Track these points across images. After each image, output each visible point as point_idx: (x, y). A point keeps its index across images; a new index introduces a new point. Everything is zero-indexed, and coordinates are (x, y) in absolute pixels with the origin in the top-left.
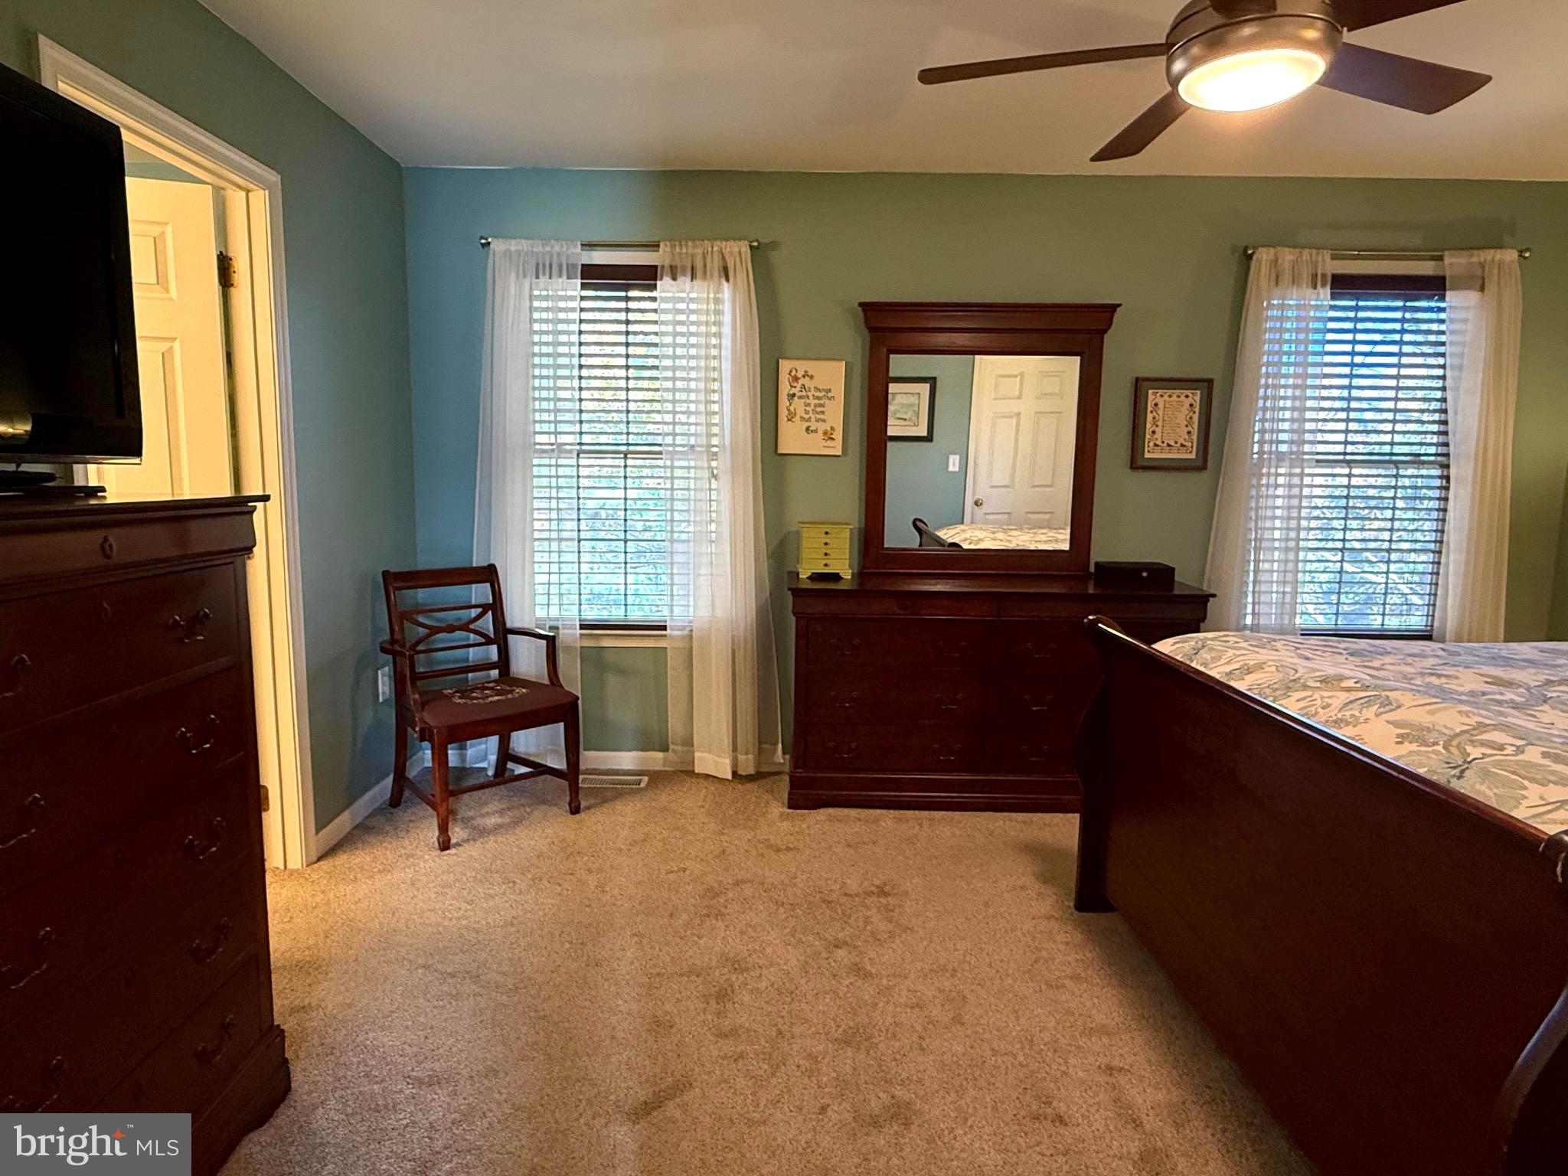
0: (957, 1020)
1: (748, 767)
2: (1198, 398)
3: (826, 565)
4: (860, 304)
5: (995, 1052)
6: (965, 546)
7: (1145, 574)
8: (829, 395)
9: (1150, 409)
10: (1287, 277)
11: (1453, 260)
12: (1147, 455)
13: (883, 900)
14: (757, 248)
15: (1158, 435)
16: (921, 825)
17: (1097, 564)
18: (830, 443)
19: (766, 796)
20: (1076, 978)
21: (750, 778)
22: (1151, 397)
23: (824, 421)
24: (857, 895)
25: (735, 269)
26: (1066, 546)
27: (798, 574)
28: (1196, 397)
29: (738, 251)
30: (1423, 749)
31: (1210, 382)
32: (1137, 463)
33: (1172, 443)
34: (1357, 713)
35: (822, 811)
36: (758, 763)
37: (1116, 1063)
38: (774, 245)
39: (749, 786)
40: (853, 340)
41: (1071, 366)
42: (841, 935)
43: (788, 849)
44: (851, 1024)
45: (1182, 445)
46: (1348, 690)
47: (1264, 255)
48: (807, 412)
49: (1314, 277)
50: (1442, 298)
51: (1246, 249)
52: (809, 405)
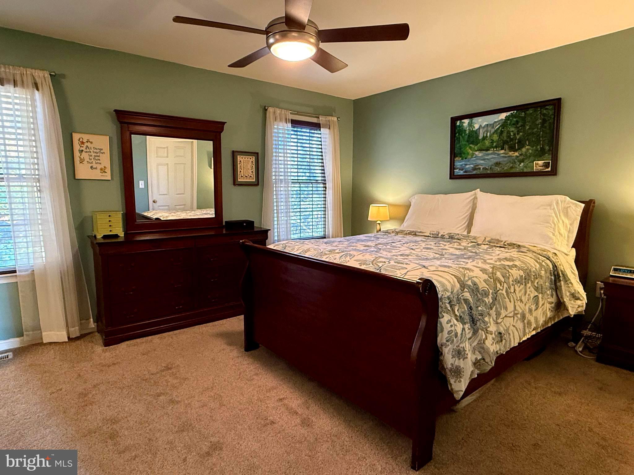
0: (221, 405)
1: (75, 332)
2: (254, 159)
3: (111, 231)
4: (115, 111)
5: (240, 410)
6: (162, 219)
7: (245, 224)
8: (102, 151)
9: (238, 163)
10: (278, 119)
11: (322, 119)
12: (239, 180)
13: (170, 371)
14: (55, 76)
15: (242, 173)
16: (172, 338)
17: (226, 222)
18: (104, 174)
19: (90, 344)
20: (256, 374)
21: (77, 338)
22: (238, 158)
23: (100, 164)
24: (158, 373)
25: (42, 84)
26: (214, 216)
27: (95, 236)
28: (253, 159)
29: (42, 76)
30: (367, 266)
31: (257, 153)
32: (235, 183)
33: (247, 175)
34: (344, 259)
35: (123, 344)
36: (80, 330)
37: (282, 397)
38: (63, 76)
39: (78, 342)
40: (112, 127)
41: (209, 145)
42: (158, 391)
43: (114, 364)
44: (180, 423)
45: (251, 177)
46: (338, 253)
47: (271, 110)
48: (91, 159)
49: (286, 119)
50: (320, 130)
51: (265, 107)
52: (91, 156)
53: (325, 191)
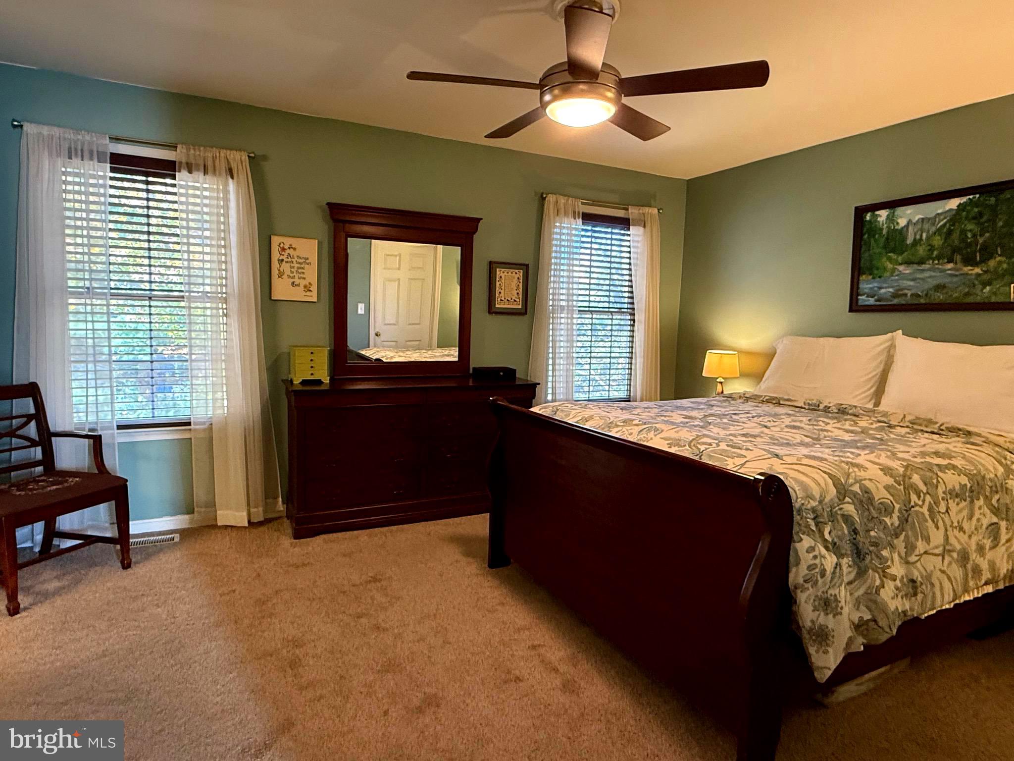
0: (446, 642)
1: (259, 515)
2: (521, 275)
3: (312, 374)
4: (328, 204)
5: (473, 654)
6: (384, 360)
7: (502, 374)
8: (307, 261)
9: (497, 279)
10: (562, 211)
11: (633, 211)
12: (497, 306)
13: (379, 584)
14: (254, 158)
15: (502, 294)
16: (386, 536)
17: (474, 369)
18: (308, 293)
19: (276, 534)
20: (503, 604)
21: (260, 524)
22: (498, 273)
23: (304, 279)
24: (361, 584)
25: (238, 171)
26: (456, 359)
27: (291, 381)
28: (520, 274)
29: (239, 158)
30: (681, 449)
31: (527, 266)
32: (491, 310)
33: (509, 299)
34: (645, 435)
35: (318, 537)
36: (265, 512)
37: (536, 643)
38: (265, 158)
39: (262, 529)
40: (321, 226)
41: (456, 252)
42: (359, 610)
43: (304, 565)
44: (385, 660)
45: (515, 301)
46: (637, 425)
47: (551, 199)
48: (292, 272)
49: (574, 212)
50: (629, 229)
51: (542, 194)
52: (294, 267)
53: (633, 325)
